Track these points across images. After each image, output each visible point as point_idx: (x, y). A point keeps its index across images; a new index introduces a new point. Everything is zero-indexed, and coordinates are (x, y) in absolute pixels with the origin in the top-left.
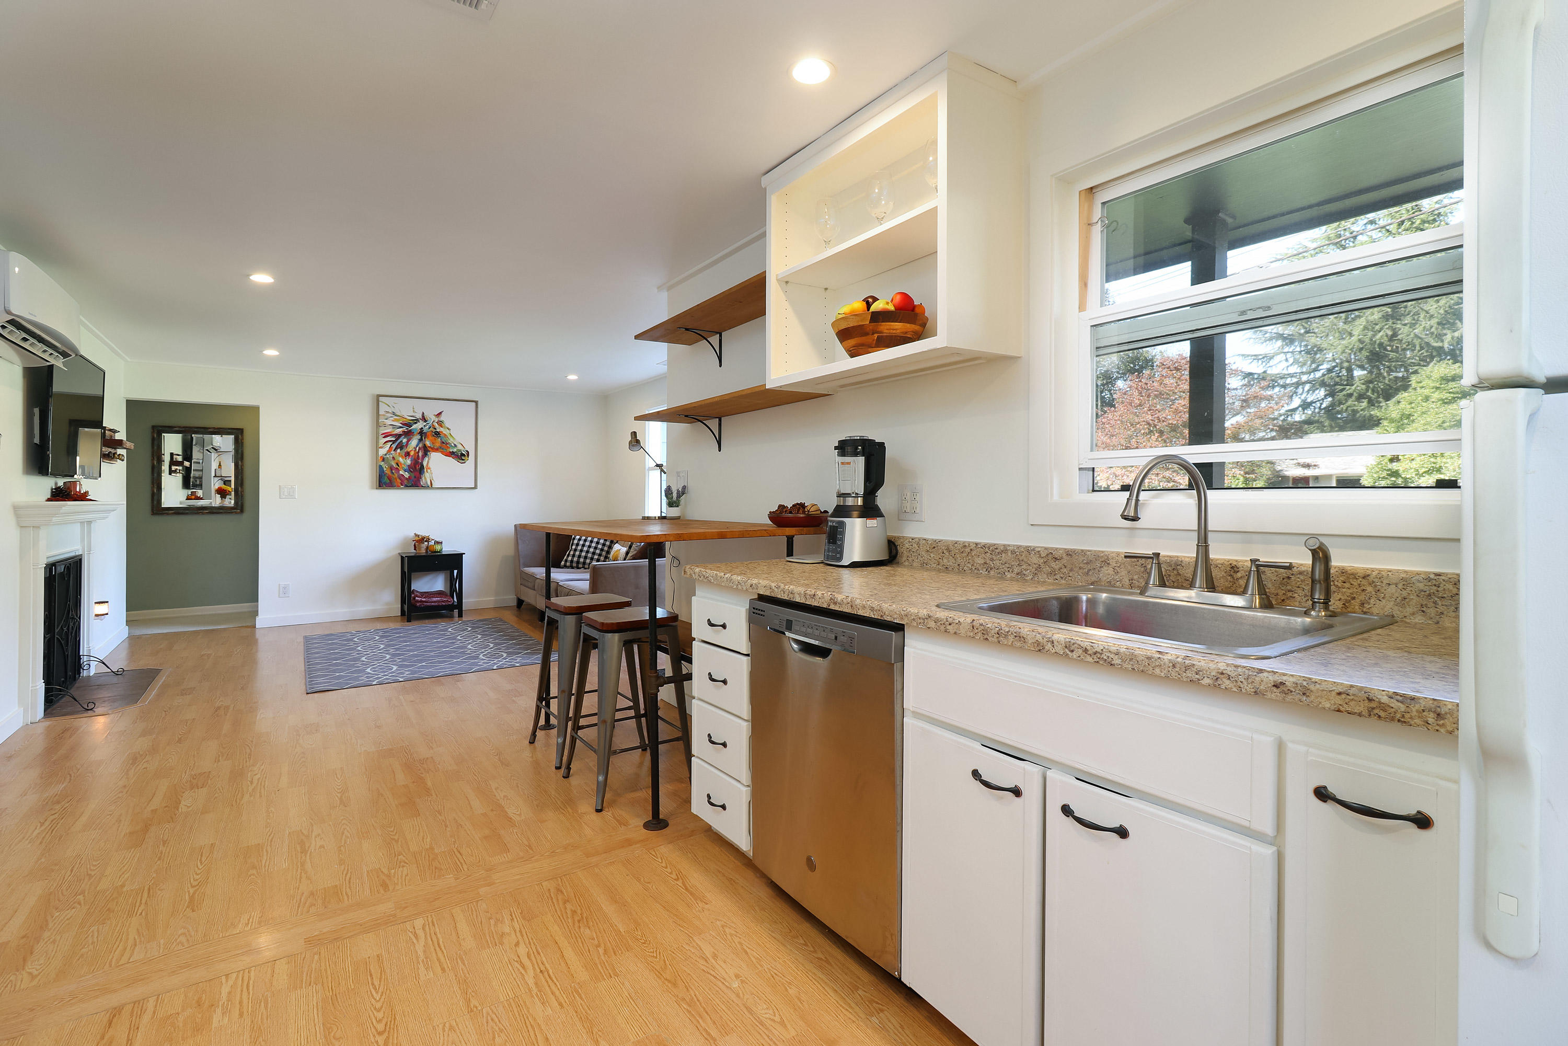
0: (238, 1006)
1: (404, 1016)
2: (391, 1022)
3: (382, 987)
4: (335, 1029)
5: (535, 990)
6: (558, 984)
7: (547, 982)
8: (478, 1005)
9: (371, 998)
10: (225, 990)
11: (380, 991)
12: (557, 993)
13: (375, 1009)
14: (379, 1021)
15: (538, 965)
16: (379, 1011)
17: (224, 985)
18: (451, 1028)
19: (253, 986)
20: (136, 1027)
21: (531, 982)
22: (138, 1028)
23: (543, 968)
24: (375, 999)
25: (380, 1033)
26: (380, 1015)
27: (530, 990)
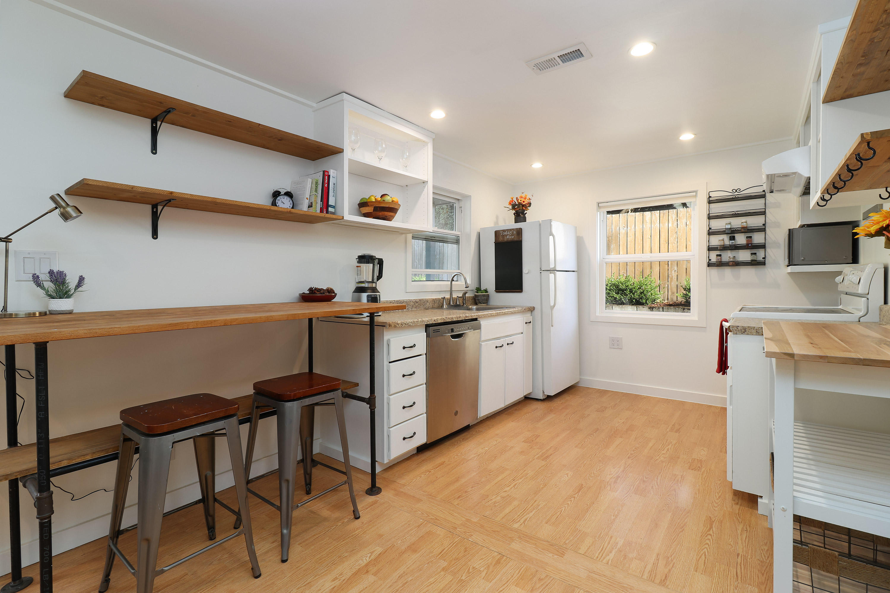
0: (611, 542)
2: (704, 536)
3: (559, 510)
4: (585, 508)
10: (611, 556)
11: (561, 509)
13: (709, 545)
17: (611, 559)
19: (600, 548)
20: (655, 565)
22: (654, 564)
25: (575, 497)
26: (569, 502)
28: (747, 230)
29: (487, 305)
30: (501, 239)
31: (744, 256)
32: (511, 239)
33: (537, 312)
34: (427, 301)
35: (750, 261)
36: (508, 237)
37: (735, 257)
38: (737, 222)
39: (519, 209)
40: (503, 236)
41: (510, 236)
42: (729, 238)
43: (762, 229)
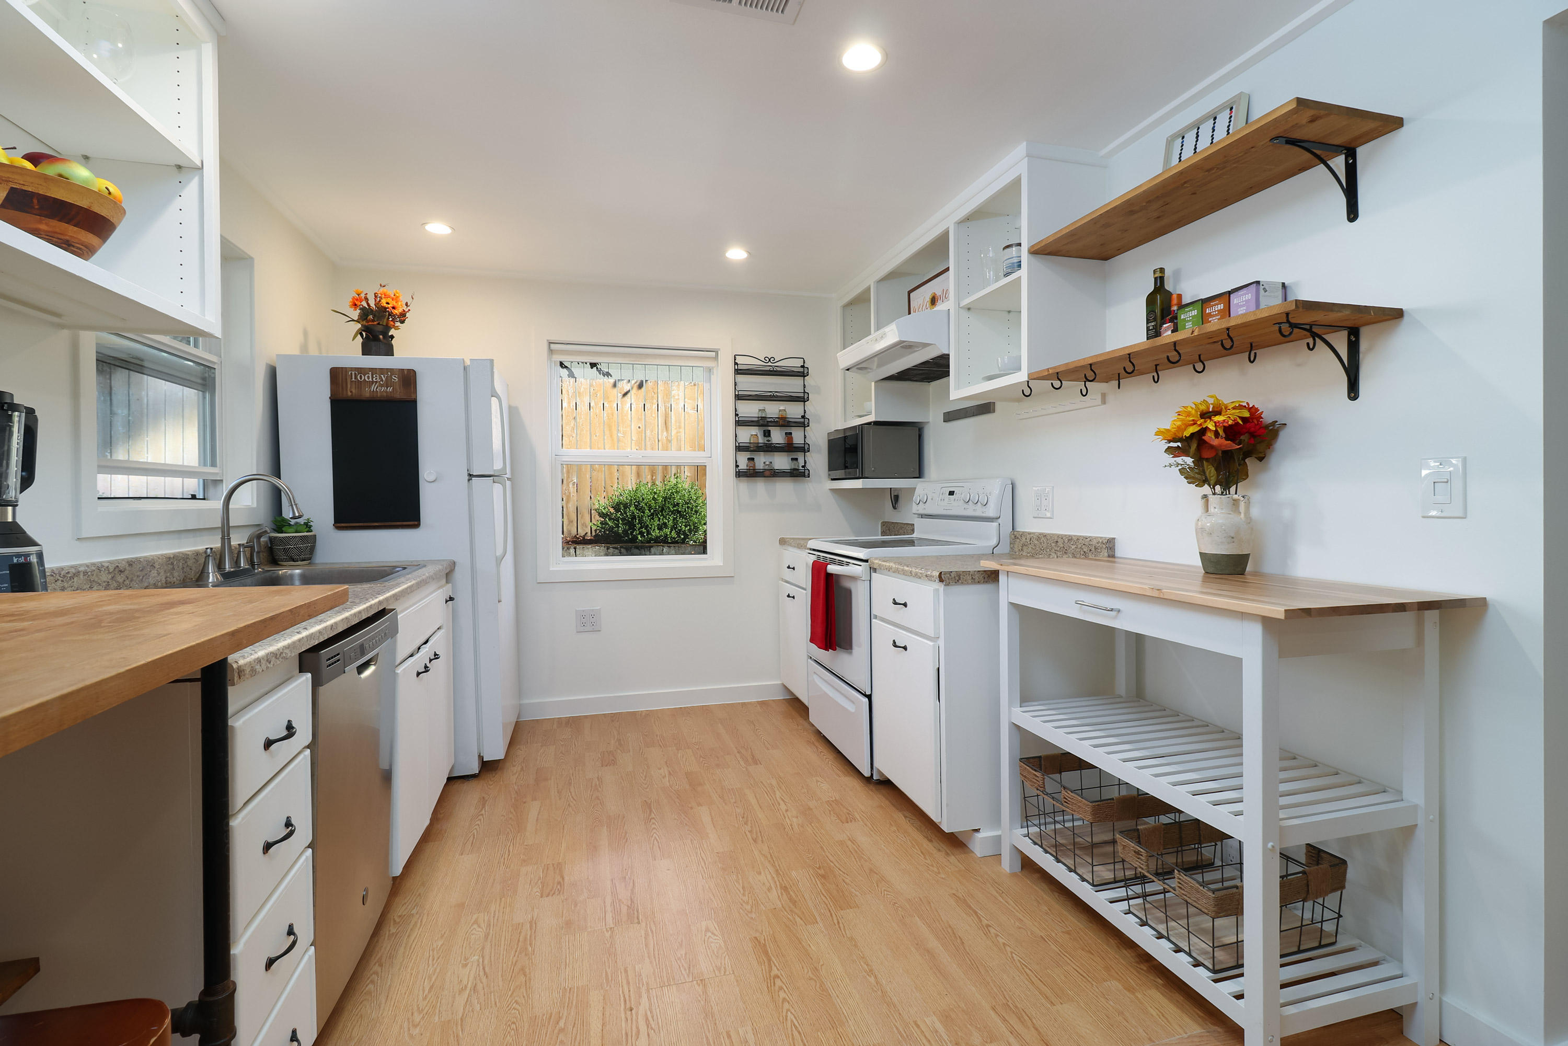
1: (760, 988)
5: (643, 990)
6: (621, 992)
7: (629, 996)
8: (696, 986)
9: (796, 1016)
12: (624, 982)
14: (781, 988)
15: (632, 1019)
16: (784, 999)
18: (719, 969)
21: (644, 1000)
23: (629, 1013)
24: (791, 1013)
27: (648, 990)
28: (784, 422)
29: (310, 563)
30: (351, 392)
31: (781, 462)
32: (385, 394)
33: (461, 575)
34: (150, 563)
35: (789, 471)
36: (373, 388)
37: (771, 463)
38: (773, 410)
39: (379, 324)
40: (359, 384)
41: (382, 386)
42: (763, 434)
43: (803, 423)
